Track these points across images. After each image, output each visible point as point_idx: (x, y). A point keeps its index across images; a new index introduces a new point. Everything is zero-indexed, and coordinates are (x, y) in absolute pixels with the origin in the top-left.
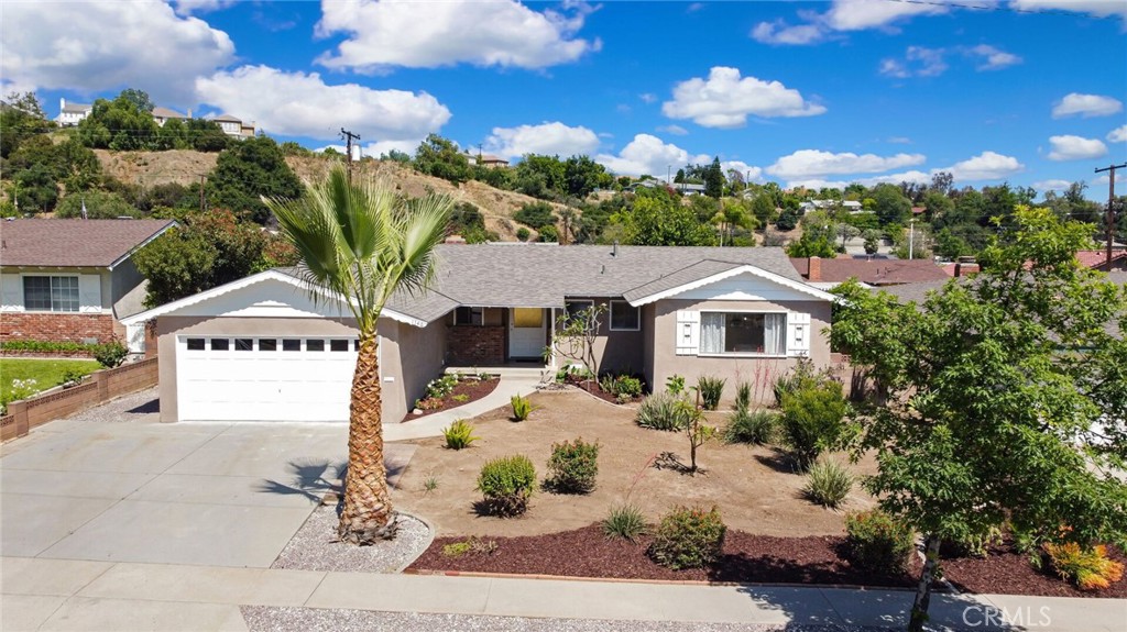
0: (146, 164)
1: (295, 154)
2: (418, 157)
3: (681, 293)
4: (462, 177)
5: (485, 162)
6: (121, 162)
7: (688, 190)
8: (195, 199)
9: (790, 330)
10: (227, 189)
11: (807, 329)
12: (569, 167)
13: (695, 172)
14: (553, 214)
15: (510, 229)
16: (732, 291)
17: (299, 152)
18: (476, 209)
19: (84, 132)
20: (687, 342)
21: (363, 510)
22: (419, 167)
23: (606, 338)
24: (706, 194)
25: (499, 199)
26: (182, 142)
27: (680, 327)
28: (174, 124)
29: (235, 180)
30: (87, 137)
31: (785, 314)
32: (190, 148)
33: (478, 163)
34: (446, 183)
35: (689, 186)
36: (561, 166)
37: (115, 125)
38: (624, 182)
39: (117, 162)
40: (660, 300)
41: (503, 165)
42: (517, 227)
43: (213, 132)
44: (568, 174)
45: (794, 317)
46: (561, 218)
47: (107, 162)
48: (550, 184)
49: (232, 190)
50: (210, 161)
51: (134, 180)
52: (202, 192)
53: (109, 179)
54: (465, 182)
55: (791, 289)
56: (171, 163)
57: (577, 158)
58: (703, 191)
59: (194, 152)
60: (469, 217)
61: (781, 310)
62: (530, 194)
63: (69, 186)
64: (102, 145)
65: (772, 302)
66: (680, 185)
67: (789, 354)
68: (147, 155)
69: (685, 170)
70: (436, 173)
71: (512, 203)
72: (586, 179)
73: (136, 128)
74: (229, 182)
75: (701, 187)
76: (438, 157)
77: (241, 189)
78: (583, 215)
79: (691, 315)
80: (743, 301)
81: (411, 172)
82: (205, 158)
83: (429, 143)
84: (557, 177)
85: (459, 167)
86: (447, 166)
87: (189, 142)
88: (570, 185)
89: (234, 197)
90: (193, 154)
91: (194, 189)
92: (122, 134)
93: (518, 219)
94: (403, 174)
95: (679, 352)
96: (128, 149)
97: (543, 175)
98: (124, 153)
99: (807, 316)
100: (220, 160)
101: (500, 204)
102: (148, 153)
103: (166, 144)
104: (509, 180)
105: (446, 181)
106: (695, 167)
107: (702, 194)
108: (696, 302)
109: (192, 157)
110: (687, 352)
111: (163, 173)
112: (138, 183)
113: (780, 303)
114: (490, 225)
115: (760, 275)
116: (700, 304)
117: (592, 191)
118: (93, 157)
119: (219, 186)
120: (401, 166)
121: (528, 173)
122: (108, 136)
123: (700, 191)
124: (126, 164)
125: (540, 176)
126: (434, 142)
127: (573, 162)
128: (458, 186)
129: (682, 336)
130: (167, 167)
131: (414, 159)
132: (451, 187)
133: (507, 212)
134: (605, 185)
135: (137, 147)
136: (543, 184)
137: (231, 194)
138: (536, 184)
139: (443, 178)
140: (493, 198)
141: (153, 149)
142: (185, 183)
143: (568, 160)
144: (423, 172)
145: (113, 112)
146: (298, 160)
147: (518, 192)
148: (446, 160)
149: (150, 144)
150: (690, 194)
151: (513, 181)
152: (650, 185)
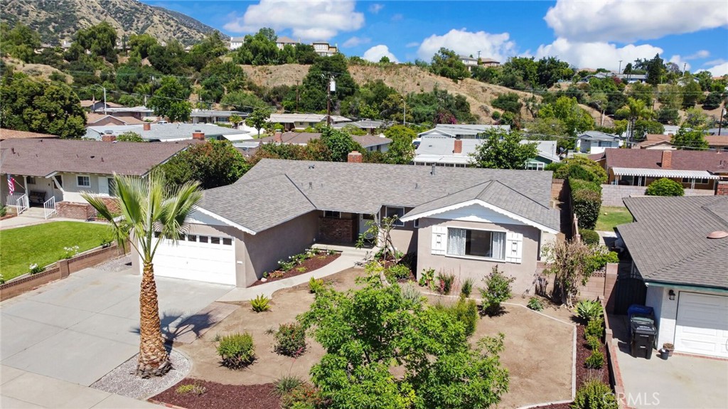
0: (271, 73)
1: (356, 64)
2: (433, 64)
3: (437, 214)
4: (460, 76)
5: (483, 63)
6: (258, 72)
7: (632, 79)
8: (293, 95)
9: (508, 244)
10: (312, 89)
11: (520, 245)
12: (540, 66)
13: (642, 64)
14: (519, 101)
15: (487, 112)
16: (469, 215)
17: (359, 63)
18: (465, 98)
19: (239, 55)
20: (438, 247)
21: (144, 359)
22: (433, 70)
23: (412, 232)
24: (647, 82)
25: (484, 90)
26: (291, 59)
27: (434, 236)
28: (288, 48)
29: (316, 83)
30: (241, 58)
31: (505, 233)
32: (296, 63)
33: (478, 64)
34: (449, 81)
35: (633, 76)
36: (535, 64)
37: (256, 51)
38: (583, 74)
39: (255, 72)
40: (423, 218)
41: (496, 65)
42: (492, 110)
43: (310, 52)
44: (539, 71)
45: (511, 235)
46: (524, 104)
47: (250, 73)
48: (525, 78)
49: (315, 89)
50: (305, 70)
51: (264, 83)
52: (297, 91)
53: (250, 83)
54: (462, 80)
55: (507, 217)
56: (284, 72)
57: (547, 58)
58: (645, 80)
59: (298, 65)
60: (459, 104)
61: (502, 230)
62: (507, 86)
63: (228, 88)
64: (248, 62)
65: (496, 224)
66: (626, 76)
67: (507, 260)
68: (272, 67)
69: (634, 64)
70: (443, 74)
71: (493, 93)
72: (552, 74)
73: (267, 52)
74: (313, 84)
75: (643, 77)
76: (445, 63)
77: (320, 89)
78: (543, 101)
79: (442, 229)
80: (476, 222)
81: (427, 74)
82: (304, 68)
83: (440, 54)
84: (531, 73)
85: (459, 70)
86: (450, 69)
87: (296, 58)
88: (541, 79)
89: (316, 94)
90: (297, 66)
91: (294, 89)
92: (259, 55)
93: (495, 105)
94: (422, 76)
95: (433, 252)
96: (262, 64)
97: (521, 72)
98: (260, 67)
99: (521, 236)
100: (310, 70)
101: (485, 94)
102: (273, 66)
103: (282, 61)
104: (497, 76)
105: (449, 79)
106: (643, 61)
107: (644, 82)
108: (445, 220)
109: (296, 68)
110: (438, 253)
111: (280, 79)
112: (266, 85)
113: (502, 225)
114: (474, 110)
115: (486, 206)
116: (448, 222)
117: (556, 81)
118: (241, 70)
119: (307, 87)
120: (421, 69)
121: (510, 71)
122: (252, 56)
123: (642, 80)
124: (260, 73)
125: (518, 72)
126: (443, 53)
127: (543, 62)
128: (457, 83)
129: (435, 242)
130: (282, 75)
131: (430, 65)
132: (453, 83)
133: (488, 100)
134: (567, 77)
135: (267, 63)
136: (520, 78)
137: (314, 92)
138: (512, 79)
139: (447, 77)
140: (480, 90)
141: (275, 64)
142: (290, 84)
143: (540, 60)
144: (435, 73)
145: (255, 42)
146: (358, 68)
147: (500, 85)
148: (450, 65)
149: (274, 61)
150: (633, 82)
151: (499, 76)
152: (601, 76)
